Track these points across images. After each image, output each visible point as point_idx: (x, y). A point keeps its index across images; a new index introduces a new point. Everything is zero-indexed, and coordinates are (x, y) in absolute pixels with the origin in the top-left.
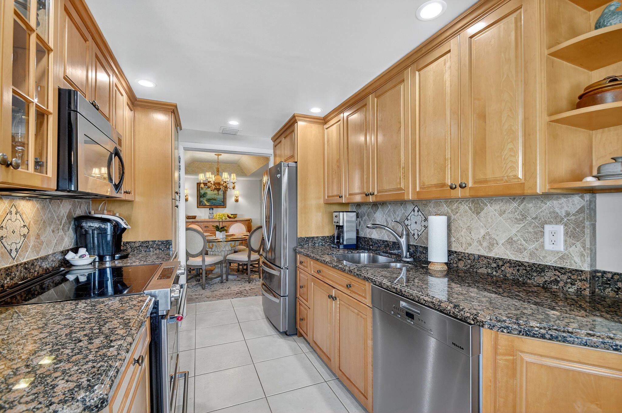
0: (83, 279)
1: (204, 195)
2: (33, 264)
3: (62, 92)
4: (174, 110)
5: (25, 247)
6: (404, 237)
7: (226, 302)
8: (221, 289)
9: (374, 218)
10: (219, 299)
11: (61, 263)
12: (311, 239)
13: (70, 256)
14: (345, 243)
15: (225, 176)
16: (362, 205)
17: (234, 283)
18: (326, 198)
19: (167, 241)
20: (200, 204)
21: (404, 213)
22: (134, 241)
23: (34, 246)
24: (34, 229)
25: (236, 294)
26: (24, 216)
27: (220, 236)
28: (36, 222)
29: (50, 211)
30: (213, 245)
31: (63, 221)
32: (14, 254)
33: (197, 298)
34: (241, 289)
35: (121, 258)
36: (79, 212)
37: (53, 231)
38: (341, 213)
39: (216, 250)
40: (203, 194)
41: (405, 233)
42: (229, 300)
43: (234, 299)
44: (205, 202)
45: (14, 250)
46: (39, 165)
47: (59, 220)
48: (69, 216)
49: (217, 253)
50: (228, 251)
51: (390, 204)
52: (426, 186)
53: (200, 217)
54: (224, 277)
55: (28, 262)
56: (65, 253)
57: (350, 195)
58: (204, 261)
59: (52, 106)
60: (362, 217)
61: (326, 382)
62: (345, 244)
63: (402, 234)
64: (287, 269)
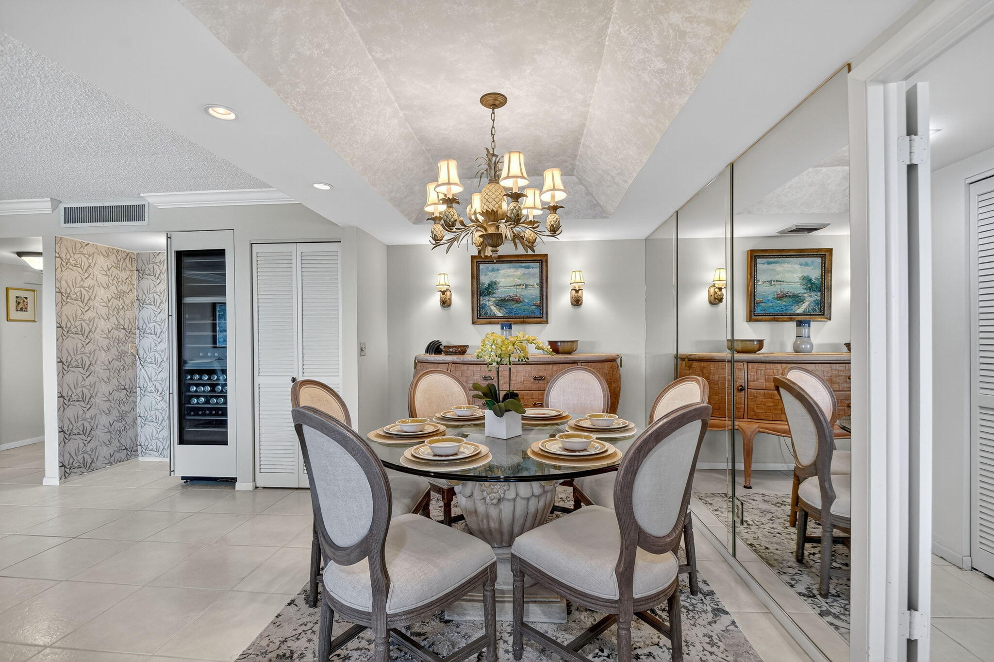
1: (490, 290)
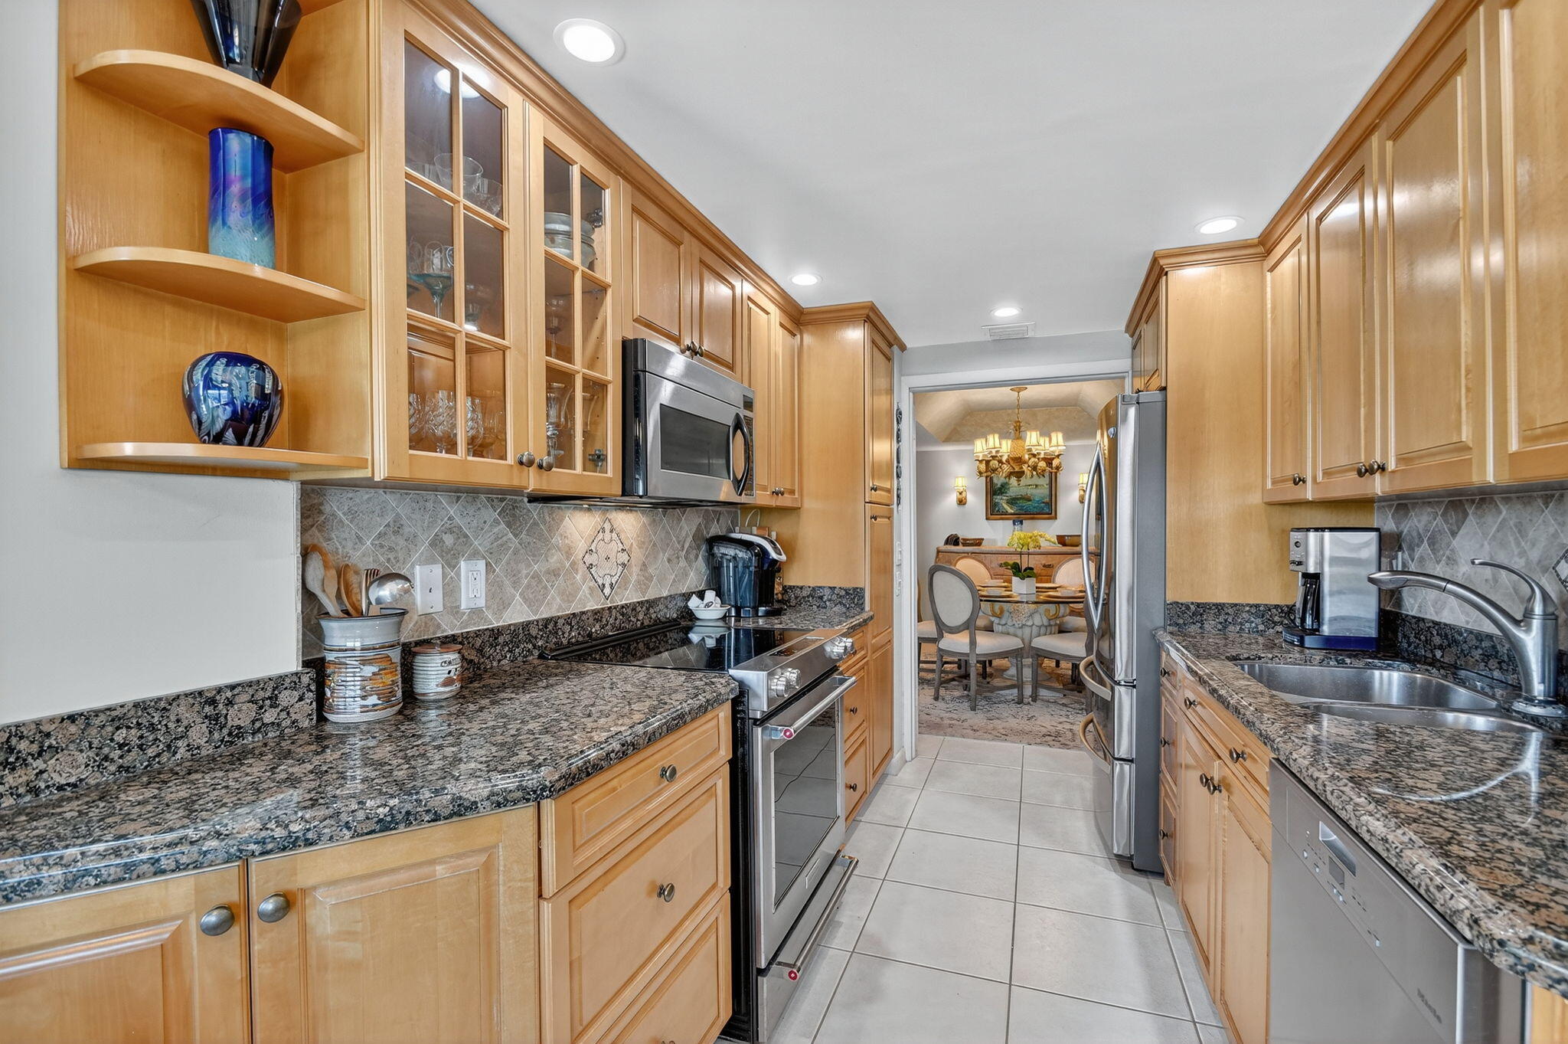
0: (711, 643)
1: (1002, 489)
2: (634, 609)
3: (628, 344)
4: (868, 317)
5: (624, 581)
6: (1536, 624)
7: (1014, 748)
8: (1009, 717)
9: (1452, 550)
10: (997, 738)
11: (682, 612)
12: (1210, 609)
13: (694, 603)
14: (1326, 630)
15: (1032, 438)
16: (1414, 505)
17: (1049, 710)
18: (1269, 486)
19: (855, 589)
20: (993, 511)
21: (1555, 535)
22: (800, 584)
23: (638, 582)
24: (638, 555)
25: (1044, 736)
26: (622, 537)
27: (1021, 588)
28: (641, 545)
29: (664, 527)
30: (1002, 611)
31: (686, 546)
32: (607, 591)
33: (951, 726)
34: (1060, 727)
35: (768, 614)
36: (715, 530)
37: (669, 560)
38: (1312, 535)
39: (1010, 623)
40: (999, 486)
41: (1538, 609)
42: (1021, 746)
43: (1033, 747)
44: (1006, 506)
45: (607, 586)
46: (596, 460)
47: (679, 543)
48: (697, 536)
49: (1011, 630)
50: (1040, 627)
51: (1507, 500)
52: (1539, 431)
53: (994, 541)
54: (1028, 691)
55: (626, 604)
56: (687, 597)
57: (1327, 473)
58: (973, 643)
59: (611, 371)
60: (1411, 549)
61: (1195, 1023)
62: (1326, 634)
63: (1528, 614)
64: (1134, 687)
